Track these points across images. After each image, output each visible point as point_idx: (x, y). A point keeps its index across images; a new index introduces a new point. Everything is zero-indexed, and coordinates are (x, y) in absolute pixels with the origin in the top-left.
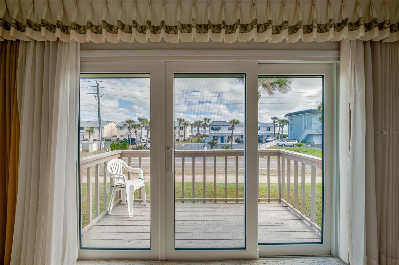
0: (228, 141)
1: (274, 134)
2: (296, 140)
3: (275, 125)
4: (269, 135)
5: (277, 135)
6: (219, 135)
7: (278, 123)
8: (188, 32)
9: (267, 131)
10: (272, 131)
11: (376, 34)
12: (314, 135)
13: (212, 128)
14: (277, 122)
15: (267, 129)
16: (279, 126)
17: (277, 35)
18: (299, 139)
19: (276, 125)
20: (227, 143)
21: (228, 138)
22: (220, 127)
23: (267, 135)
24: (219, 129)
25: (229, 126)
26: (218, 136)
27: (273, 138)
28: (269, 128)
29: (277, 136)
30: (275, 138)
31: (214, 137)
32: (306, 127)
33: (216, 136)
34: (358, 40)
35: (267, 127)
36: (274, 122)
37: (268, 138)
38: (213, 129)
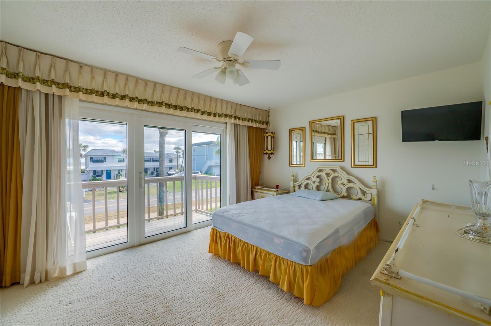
0: (118, 177)
1: (177, 167)
2: (199, 172)
3: (178, 157)
4: (172, 167)
5: (180, 167)
6: (104, 169)
7: (181, 154)
8: (151, 106)
9: (169, 163)
10: (174, 163)
11: (237, 122)
12: (215, 166)
13: (91, 158)
14: (180, 152)
15: (169, 161)
16: (182, 157)
17: (197, 114)
18: (202, 170)
19: (179, 155)
20: (117, 179)
21: (118, 173)
22: (105, 158)
23: (169, 168)
24: (103, 160)
25: (119, 157)
26: (102, 171)
27: (176, 171)
28: (172, 159)
29: (180, 169)
30: (178, 171)
31: (95, 172)
32: (208, 158)
33: (98, 171)
34: (232, 123)
35: (170, 158)
36: (177, 152)
37: (171, 170)
38: (93, 160)
